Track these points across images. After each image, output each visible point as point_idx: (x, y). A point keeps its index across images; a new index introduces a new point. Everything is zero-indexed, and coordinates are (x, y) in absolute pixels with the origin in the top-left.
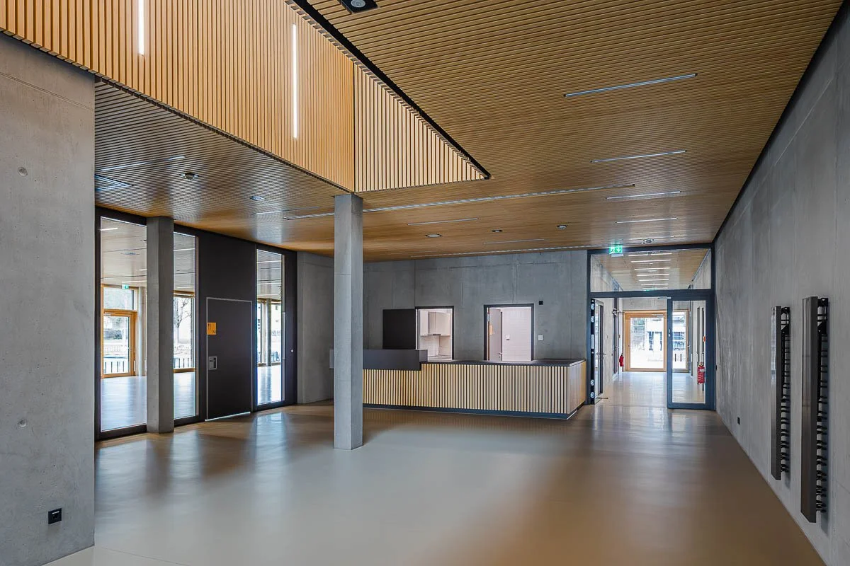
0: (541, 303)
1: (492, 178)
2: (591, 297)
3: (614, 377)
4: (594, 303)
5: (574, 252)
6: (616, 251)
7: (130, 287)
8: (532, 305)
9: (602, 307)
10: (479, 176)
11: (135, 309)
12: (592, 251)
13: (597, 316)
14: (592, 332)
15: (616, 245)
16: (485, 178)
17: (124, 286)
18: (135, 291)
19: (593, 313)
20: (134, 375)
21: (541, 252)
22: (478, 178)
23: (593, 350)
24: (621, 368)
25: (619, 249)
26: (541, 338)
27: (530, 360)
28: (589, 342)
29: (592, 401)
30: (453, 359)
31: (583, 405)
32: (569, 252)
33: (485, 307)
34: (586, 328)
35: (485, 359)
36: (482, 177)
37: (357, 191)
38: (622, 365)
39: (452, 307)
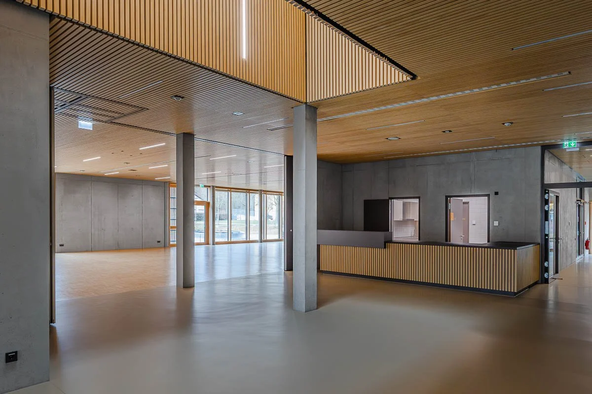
0: (496, 193)
1: (419, 78)
2: (545, 188)
3: (578, 259)
4: (548, 193)
5: (528, 149)
6: (570, 145)
7: (205, 186)
8: (488, 195)
9: (557, 197)
10: (406, 77)
11: (209, 200)
12: (545, 148)
13: (552, 205)
14: (547, 219)
15: (569, 140)
16: (412, 79)
17: (201, 185)
18: (209, 189)
19: (547, 202)
20: (208, 244)
21: (496, 149)
22: (405, 79)
23: (547, 235)
24: (587, 252)
25: (573, 144)
26: (496, 223)
27: (487, 242)
28: (543, 228)
29: (546, 281)
30: (419, 240)
31: (536, 283)
32: (523, 149)
33: (447, 197)
34: (539, 215)
35: (447, 240)
36: (408, 78)
37: (308, 101)
38: (587, 248)
39: (419, 198)
